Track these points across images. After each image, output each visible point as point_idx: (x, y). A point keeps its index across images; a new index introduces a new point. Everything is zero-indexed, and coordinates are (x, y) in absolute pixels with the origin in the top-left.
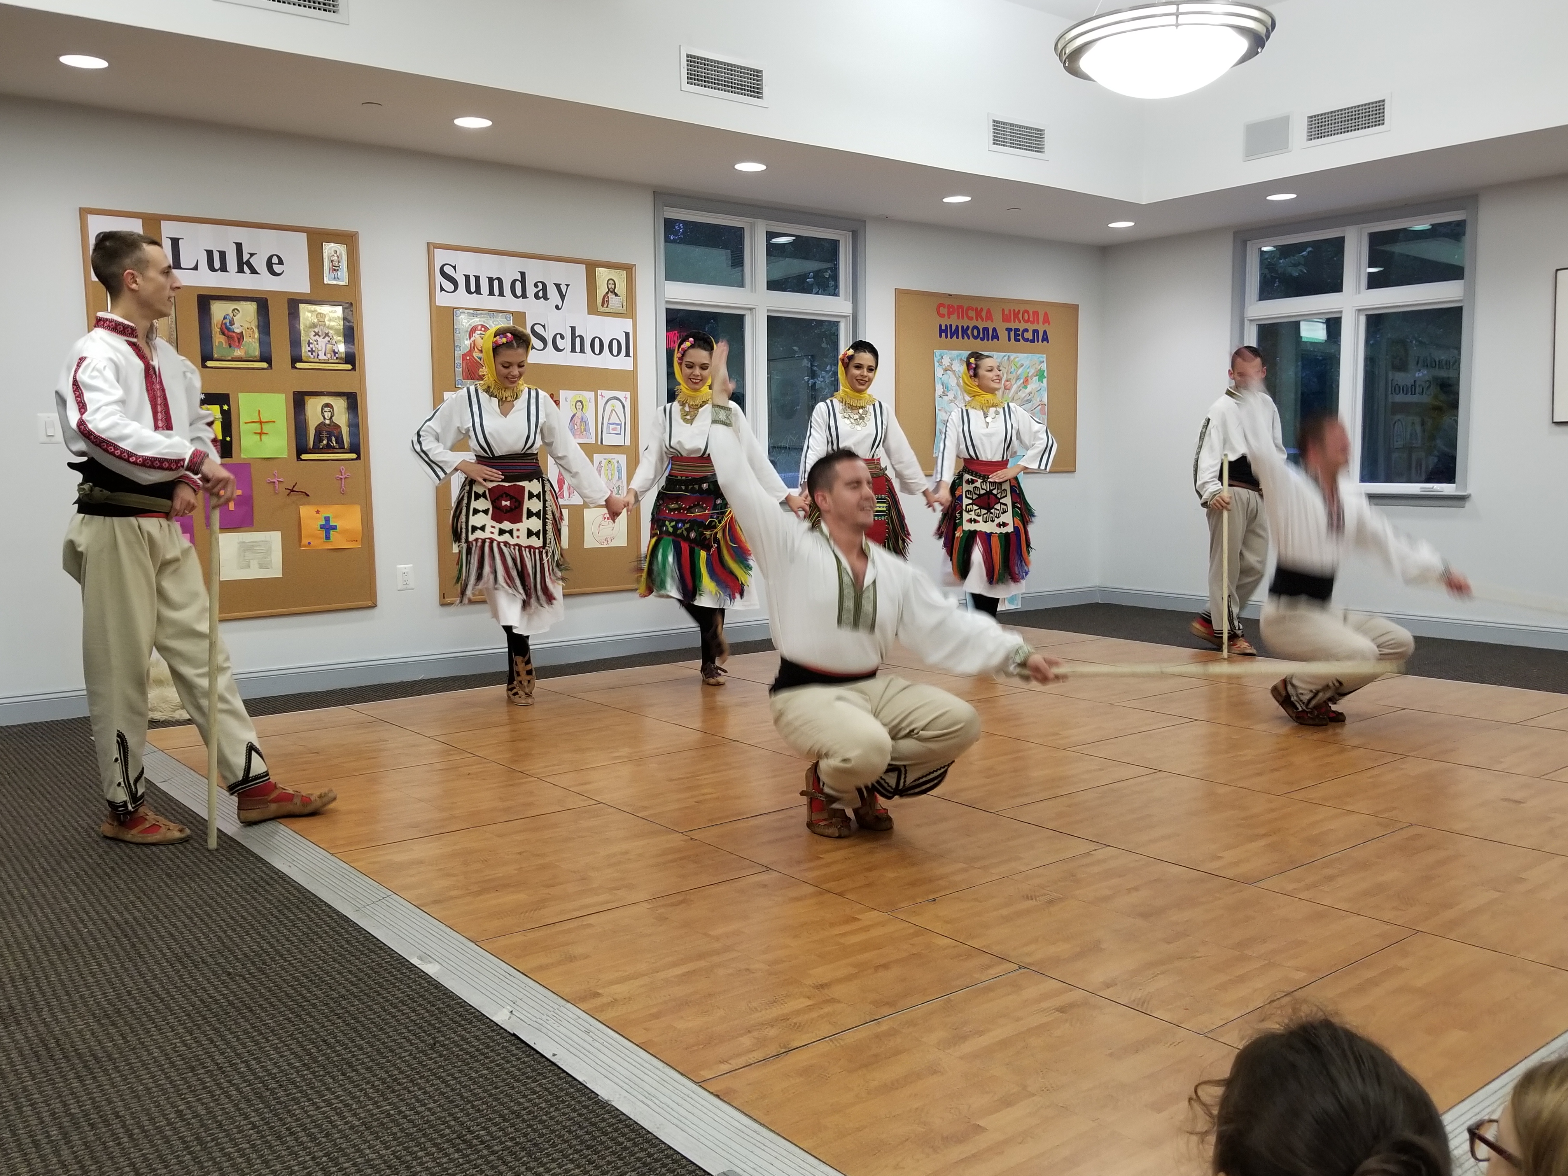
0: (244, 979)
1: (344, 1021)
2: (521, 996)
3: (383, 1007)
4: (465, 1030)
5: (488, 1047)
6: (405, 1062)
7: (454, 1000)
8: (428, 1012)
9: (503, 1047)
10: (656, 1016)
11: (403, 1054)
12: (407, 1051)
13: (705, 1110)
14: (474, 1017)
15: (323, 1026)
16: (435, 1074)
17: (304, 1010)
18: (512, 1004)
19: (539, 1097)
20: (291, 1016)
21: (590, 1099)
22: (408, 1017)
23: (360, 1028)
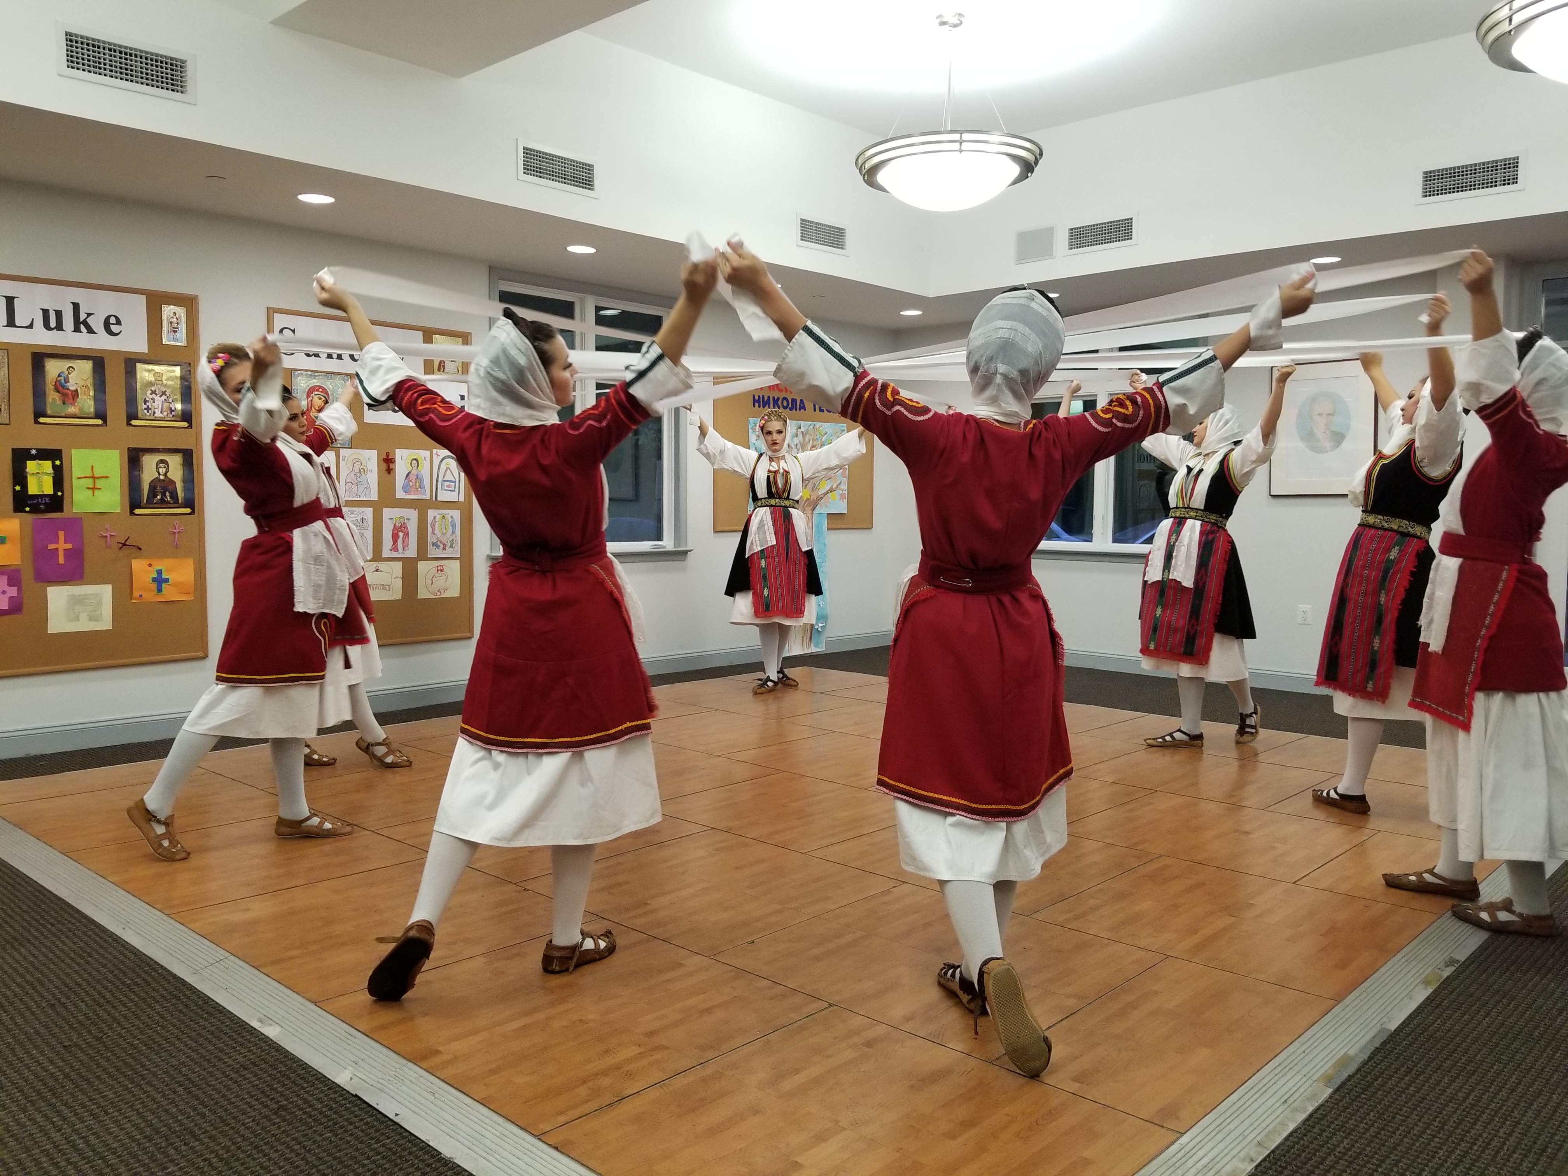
0: (81, 1049)
1: (185, 1089)
2: (363, 1056)
3: (224, 1073)
4: (308, 1092)
5: (331, 1109)
6: (248, 1128)
7: (295, 1062)
8: (270, 1076)
9: (346, 1109)
10: (494, 1072)
11: (247, 1121)
12: (249, 1117)
13: (544, 1163)
14: (317, 1079)
15: (164, 1096)
16: (278, 1140)
17: (143, 1079)
18: (353, 1064)
19: (383, 1158)
20: (130, 1086)
21: (432, 1157)
22: (250, 1082)
23: (202, 1096)
